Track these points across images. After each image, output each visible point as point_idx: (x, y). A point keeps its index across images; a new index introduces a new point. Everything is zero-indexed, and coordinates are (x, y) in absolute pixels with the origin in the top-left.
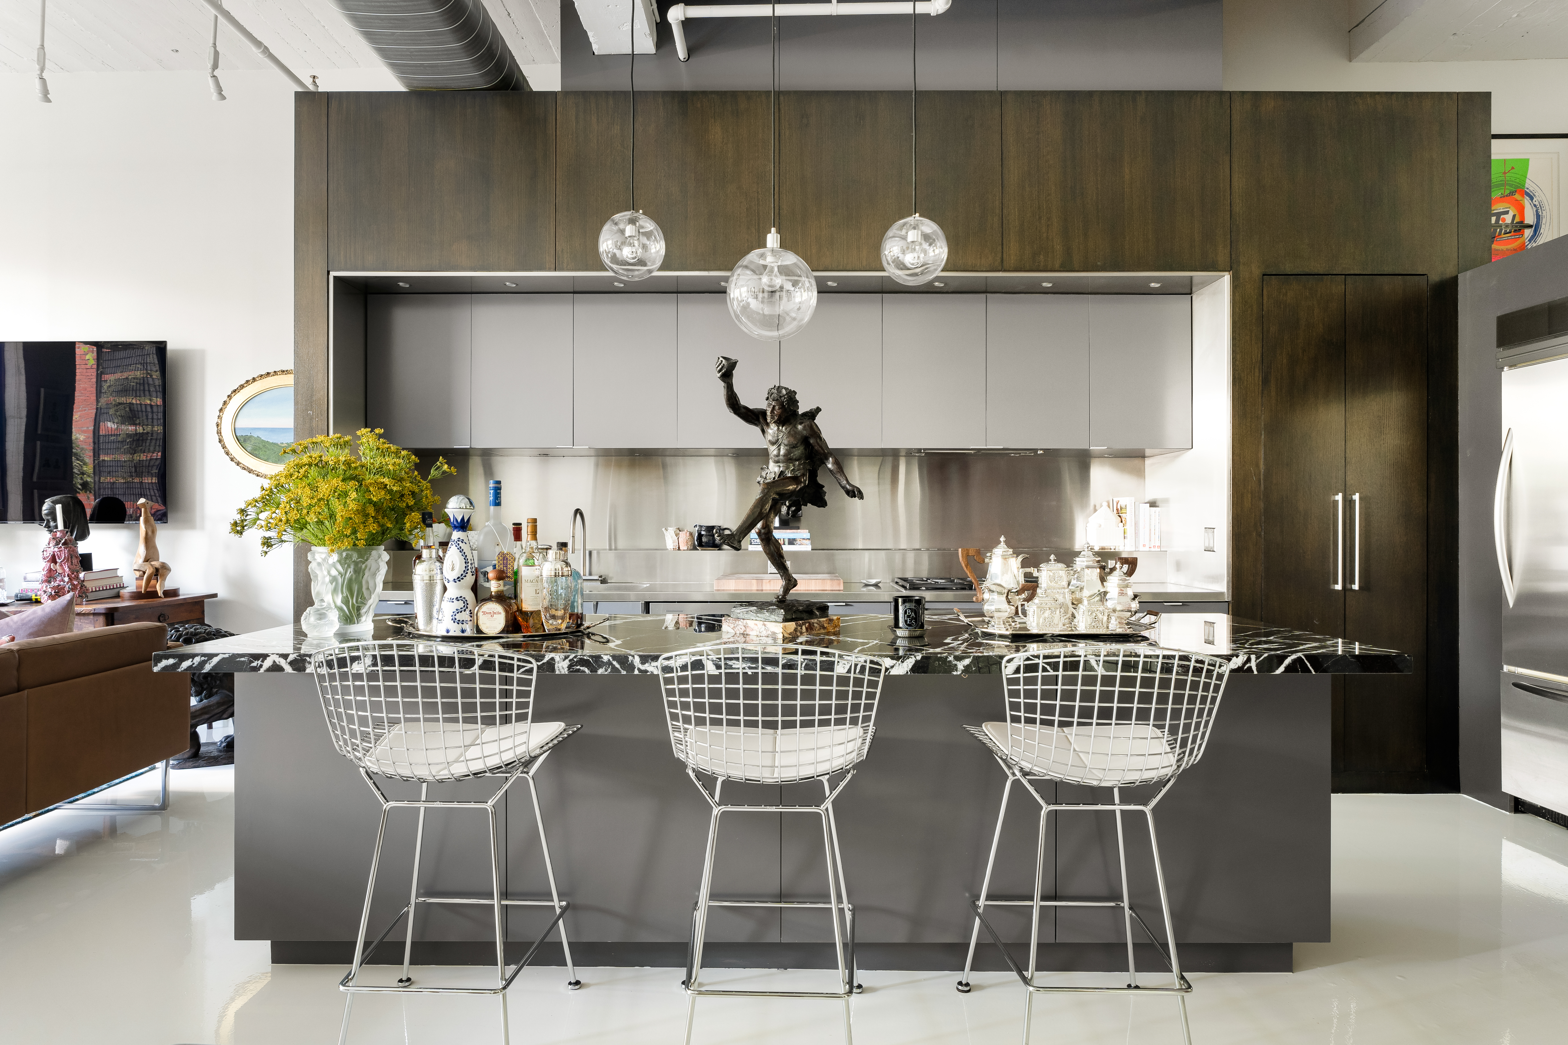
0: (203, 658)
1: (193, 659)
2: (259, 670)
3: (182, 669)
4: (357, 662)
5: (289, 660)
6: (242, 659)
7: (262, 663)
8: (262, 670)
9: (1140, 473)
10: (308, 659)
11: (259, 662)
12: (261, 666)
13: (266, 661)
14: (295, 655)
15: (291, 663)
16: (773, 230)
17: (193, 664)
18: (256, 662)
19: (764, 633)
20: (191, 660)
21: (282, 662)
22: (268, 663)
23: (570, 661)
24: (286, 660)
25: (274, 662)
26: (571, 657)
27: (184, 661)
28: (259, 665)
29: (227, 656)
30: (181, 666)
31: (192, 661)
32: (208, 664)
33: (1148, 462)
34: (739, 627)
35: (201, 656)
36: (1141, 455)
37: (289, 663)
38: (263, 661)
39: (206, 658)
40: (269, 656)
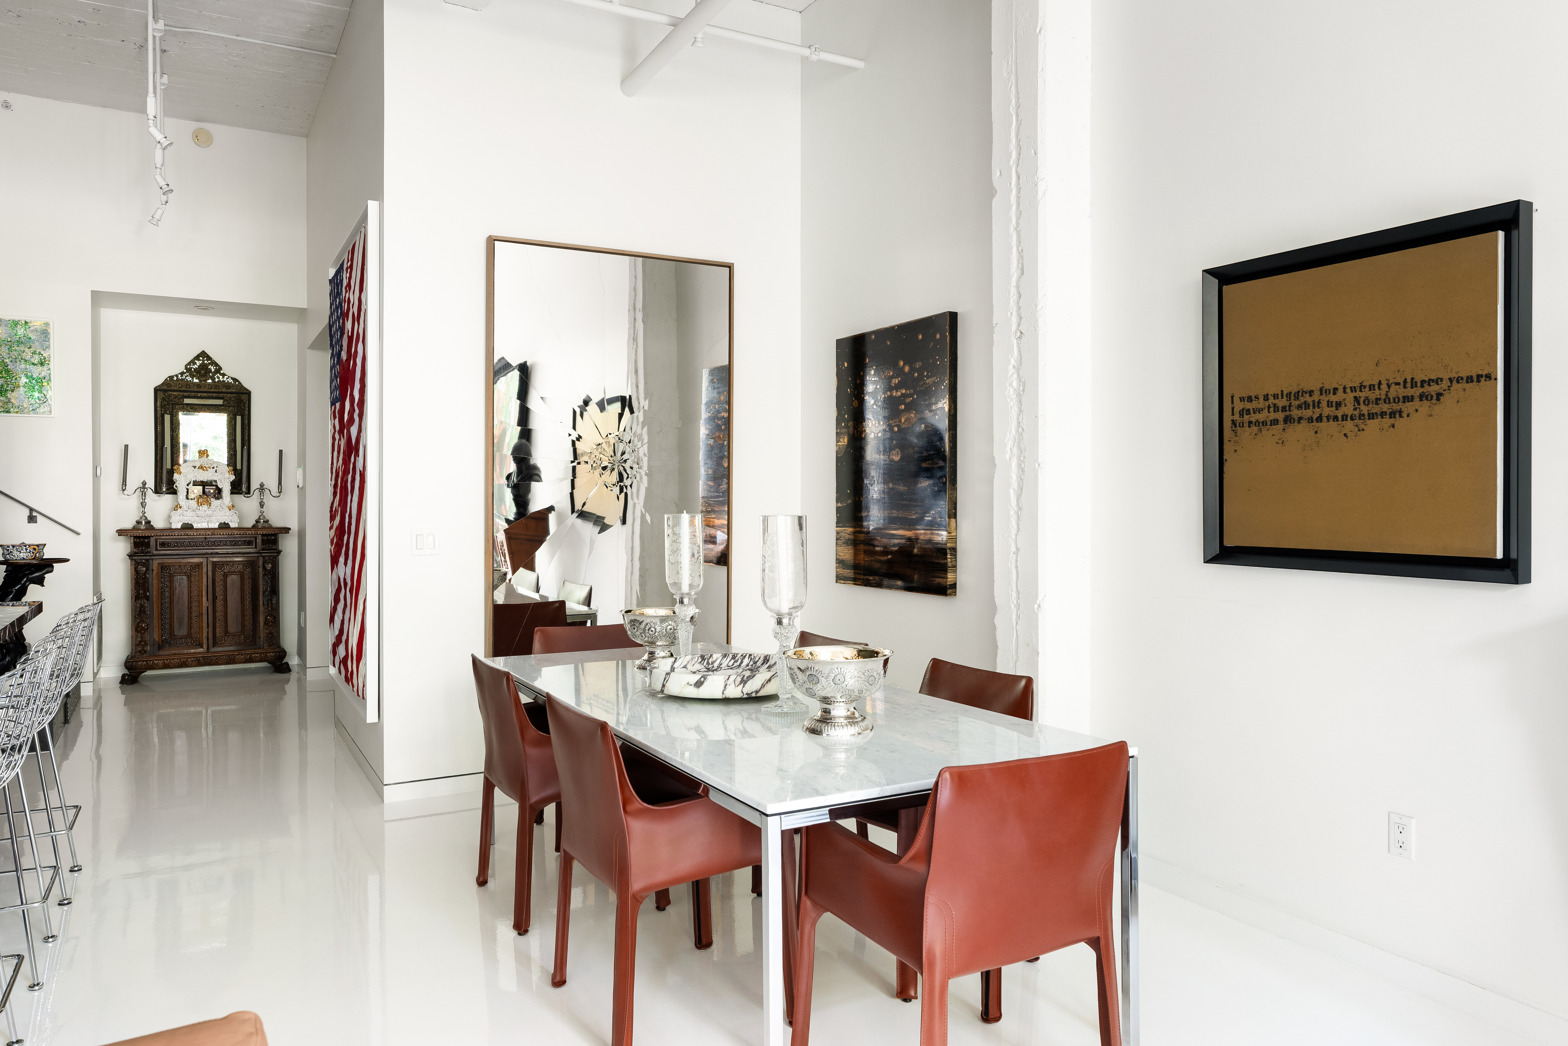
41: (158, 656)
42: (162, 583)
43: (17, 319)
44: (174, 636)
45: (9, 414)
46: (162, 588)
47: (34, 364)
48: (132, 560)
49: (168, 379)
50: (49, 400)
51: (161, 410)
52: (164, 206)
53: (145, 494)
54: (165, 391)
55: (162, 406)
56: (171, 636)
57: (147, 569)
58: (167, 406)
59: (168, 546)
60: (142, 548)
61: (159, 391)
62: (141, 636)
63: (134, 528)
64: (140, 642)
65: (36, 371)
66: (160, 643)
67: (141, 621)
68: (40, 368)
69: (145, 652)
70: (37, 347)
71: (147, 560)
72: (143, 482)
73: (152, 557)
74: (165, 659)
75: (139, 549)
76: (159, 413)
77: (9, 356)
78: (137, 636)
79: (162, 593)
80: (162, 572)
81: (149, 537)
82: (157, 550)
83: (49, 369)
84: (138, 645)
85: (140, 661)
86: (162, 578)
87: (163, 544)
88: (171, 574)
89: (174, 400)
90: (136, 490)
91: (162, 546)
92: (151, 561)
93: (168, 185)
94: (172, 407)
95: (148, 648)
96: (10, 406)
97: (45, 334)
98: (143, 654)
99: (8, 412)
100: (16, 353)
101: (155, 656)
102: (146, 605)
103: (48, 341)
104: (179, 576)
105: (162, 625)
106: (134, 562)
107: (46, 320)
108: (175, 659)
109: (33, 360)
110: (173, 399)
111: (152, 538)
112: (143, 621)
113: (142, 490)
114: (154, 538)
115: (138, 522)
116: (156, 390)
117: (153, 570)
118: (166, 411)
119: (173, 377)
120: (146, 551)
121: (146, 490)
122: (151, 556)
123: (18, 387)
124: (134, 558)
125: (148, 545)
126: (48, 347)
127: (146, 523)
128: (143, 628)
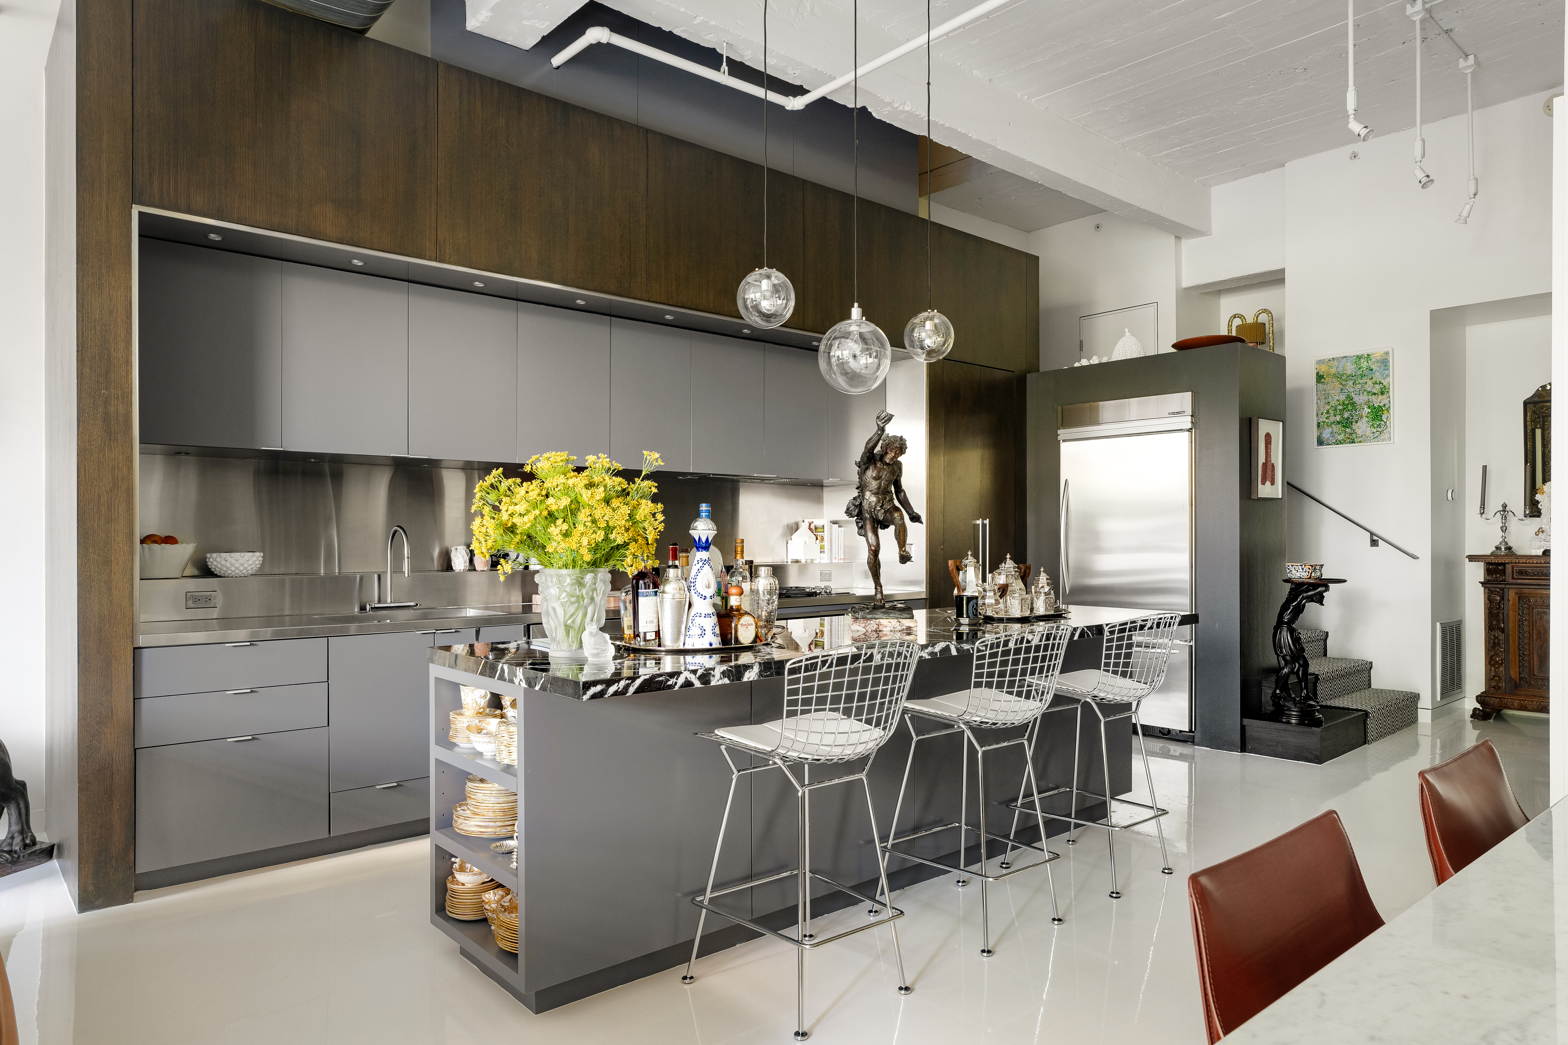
0: (627, 682)
1: (619, 683)
2: (674, 688)
3: (609, 695)
4: (748, 671)
5: (697, 675)
6: (661, 679)
7: (677, 681)
8: (677, 688)
9: (819, 500)
10: (712, 672)
11: (674, 680)
12: (676, 683)
13: (679, 678)
14: (702, 670)
15: (699, 678)
16: (856, 305)
17: (619, 688)
18: (672, 680)
19: (899, 628)
20: (617, 684)
21: (693, 679)
22: (681, 680)
23: (882, 654)
24: (695, 675)
25: (686, 678)
26: (882, 652)
27: (611, 686)
28: (674, 683)
29: (647, 677)
30: (608, 692)
31: (618, 686)
32: (632, 686)
33: (825, 489)
34: (871, 626)
35: (626, 680)
36: (819, 485)
37: (698, 678)
38: (677, 679)
39: (630, 681)
40: (682, 673)
41: (1514, 695)
42: (1519, 614)
43: (1360, 353)
44: (1534, 675)
45: (1354, 444)
46: (1519, 621)
47: (1375, 394)
48: (1485, 588)
49: (1540, 389)
50: (1389, 427)
51: (1532, 425)
52: (1473, 200)
53: (1505, 517)
54: (1536, 403)
55: (1532, 421)
56: (1530, 675)
57: (1502, 598)
58: (1537, 420)
59: (1527, 575)
60: (1496, 575)
61: (1529, 404)
62: (1495, 671)
63: (1492, 554)
64: (1494, 676)
65: (1377, 401)
66: (1518, 681)
67: (1494, 654)
68: (1380, 397)
69: (1500, 688)
70: (1377, 377)
71: (1502, 589)
72: (1503, 505)
73: (1507, 586)
74: (1523, 700)
75: (1492, 577)
76: (1529, 428)
77: (1353, 390)
78: (1491, 669)
79: (1519, 626)
80: (1519, 603)
81: (1504, 564)
82: (1513, 578)
83: (1389, 397)
84: (1491, 680)
85: (1492, 697)
86: (1519, 609)
87: (1521, 572)
88: (1530, 606)
89: (1547, 412)
90: (1496, 513)
91: (1519, 574)
92: (1506, 590)
93: (1428, 176)
94: (1543, 420)
95: (1503, 684)
96: (1354, 436)
97: (1385, 362)
98: (1497, 690)
99: (1353, 442)
100: (1359, 386)
101: (1511, 694)
102: (1500, 637)
103: (1388, 369)
104: (1541, 608)
105: (1520, 662)
106: (1487, 590)
107: (1386, 350)
108: (1534, 701)
109: (1375, 391)
110: (1545, 410)
111: (1507, 565)
112: (1497, 654)
113: (1502, 513)
114: (1510, 565)
115: (1498, 548)
116: (1526, 403)
117: (1509, 600)
118: (1536, 425)
119: (1546, 386)
120: (1501, 579)
121: (1506, 513)
122: (1506, 584)
123: (1362, 417)
124: (1487, 586)
125: (1503, 572)
126: (1388, 376)
127: (1506, 549)
128: (1497, 662)
